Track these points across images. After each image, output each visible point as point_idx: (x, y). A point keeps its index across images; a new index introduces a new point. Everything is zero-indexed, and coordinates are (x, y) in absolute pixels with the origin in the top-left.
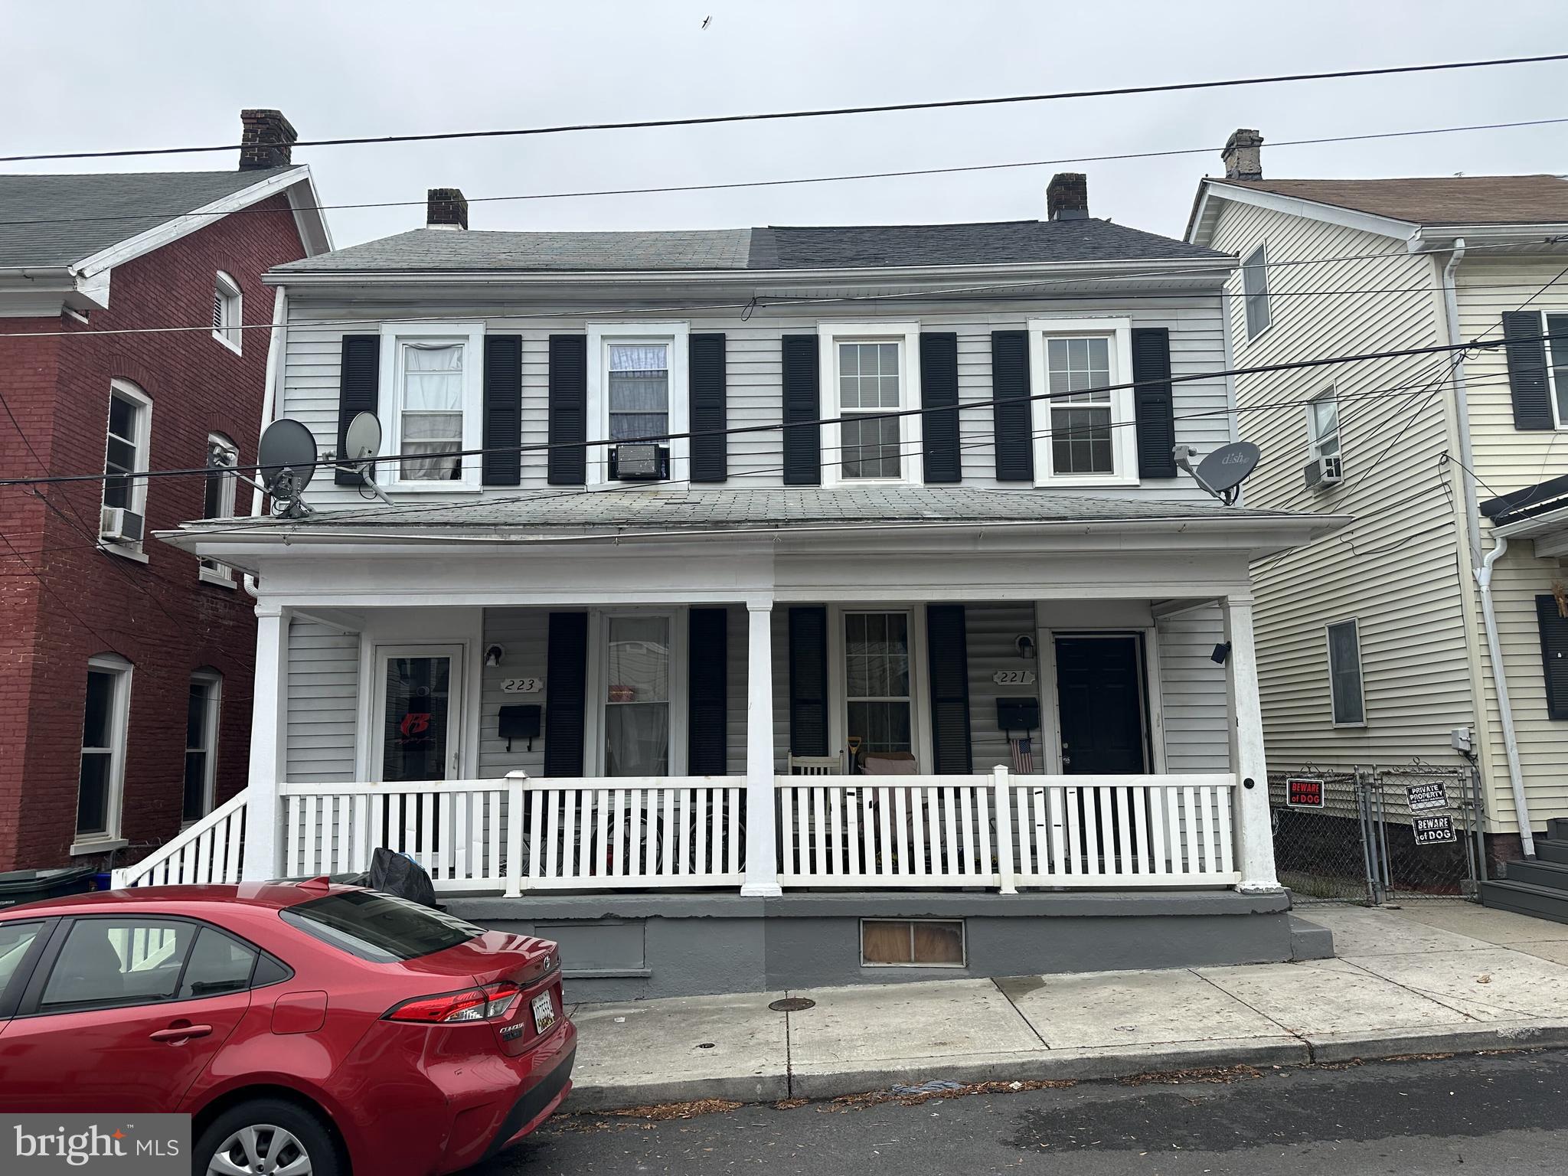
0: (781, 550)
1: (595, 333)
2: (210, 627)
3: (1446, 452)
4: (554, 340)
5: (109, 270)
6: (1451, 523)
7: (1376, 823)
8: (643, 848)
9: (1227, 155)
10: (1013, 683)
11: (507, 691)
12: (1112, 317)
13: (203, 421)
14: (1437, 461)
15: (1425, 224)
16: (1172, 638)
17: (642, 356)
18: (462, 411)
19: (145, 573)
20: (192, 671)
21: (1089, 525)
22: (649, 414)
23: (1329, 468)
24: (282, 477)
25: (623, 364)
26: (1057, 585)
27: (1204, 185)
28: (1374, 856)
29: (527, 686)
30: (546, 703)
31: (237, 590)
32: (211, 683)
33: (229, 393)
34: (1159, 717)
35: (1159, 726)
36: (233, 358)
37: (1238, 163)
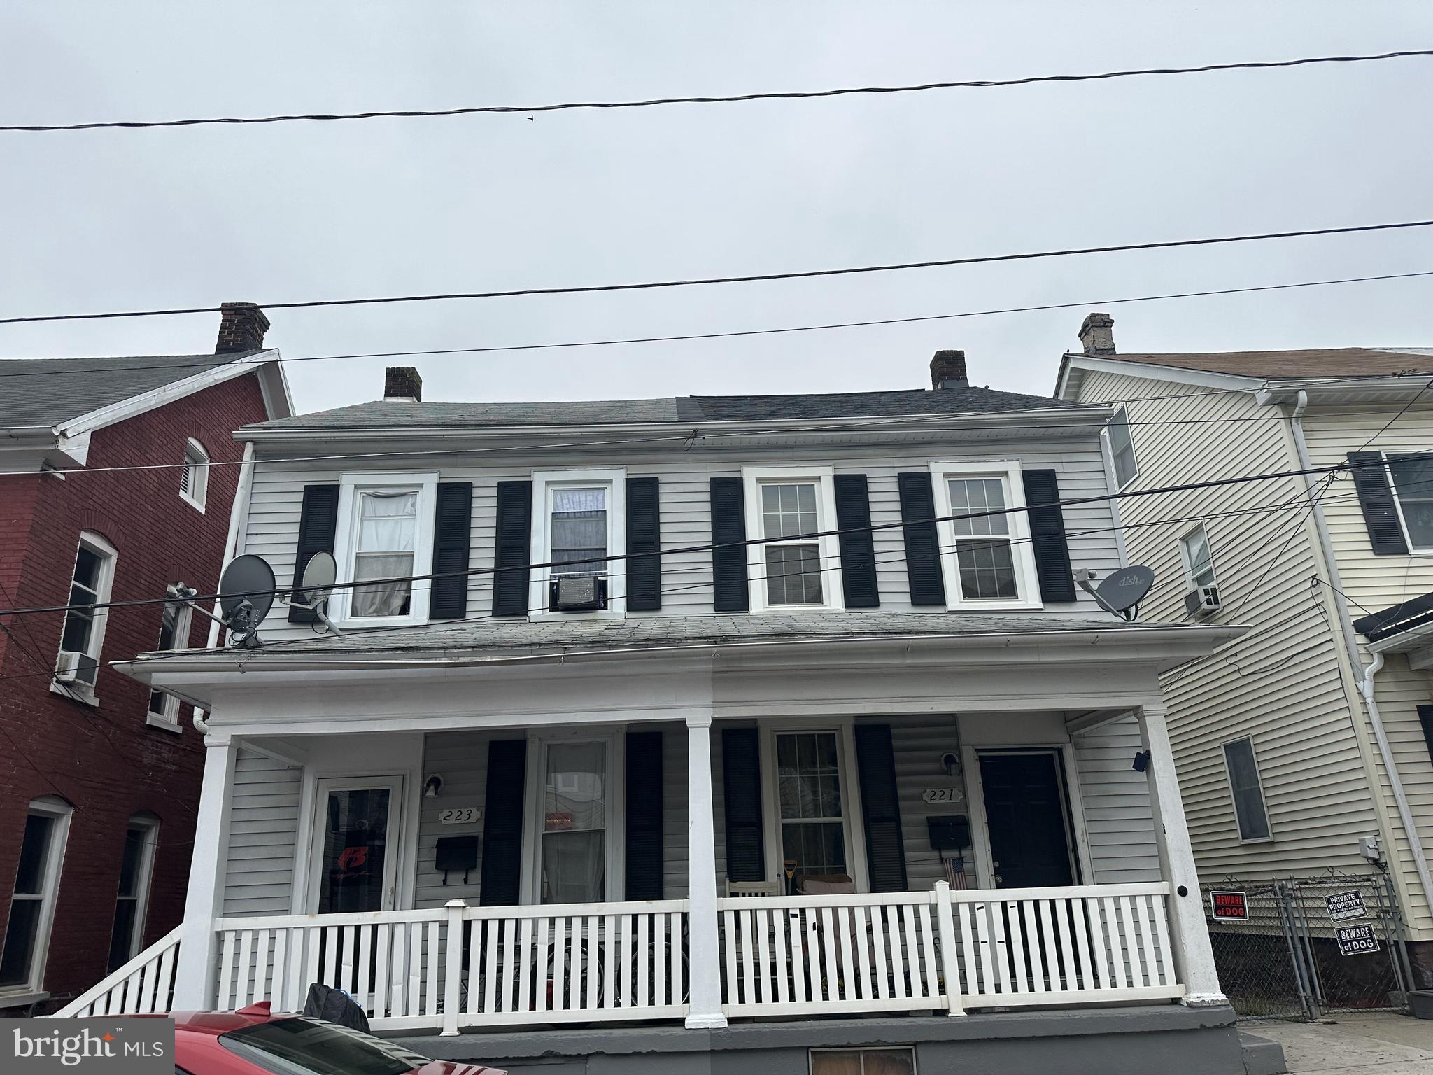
0: (720, 667)
1: (539, 479)
2: (153, 771)
3: (1315, 575)
4: (502, 486)
5: (90, 432)
6: (1329, 641)
7: (1302, 939)
8: (584, 980)
9: (1083, 335)
10: (942, 801)
11: (444, 822)
12: (1003, 461)
13: (164, 572)
14: (1308, 585)
15: (1270, 378)
16: (1087, 754)
17: (583, 498)
18: (413, 552)
19: (94, 716)
20: (132, 815)
21: (1009, 638)
22: (588, 550)
23: (1207, 597)
24: (241, 610)
25: (565, 505)
26: (980, 697)
27: (1066, 359)
28: (1304, 973)
29: (464, 816)
30: (482, 834)
31: (182, 734)
32: (148, 828)
33: (190, 548)
34: (1083, 832)
35: (1083, 841)
36: (196, 516)
37: (1094, 341)
